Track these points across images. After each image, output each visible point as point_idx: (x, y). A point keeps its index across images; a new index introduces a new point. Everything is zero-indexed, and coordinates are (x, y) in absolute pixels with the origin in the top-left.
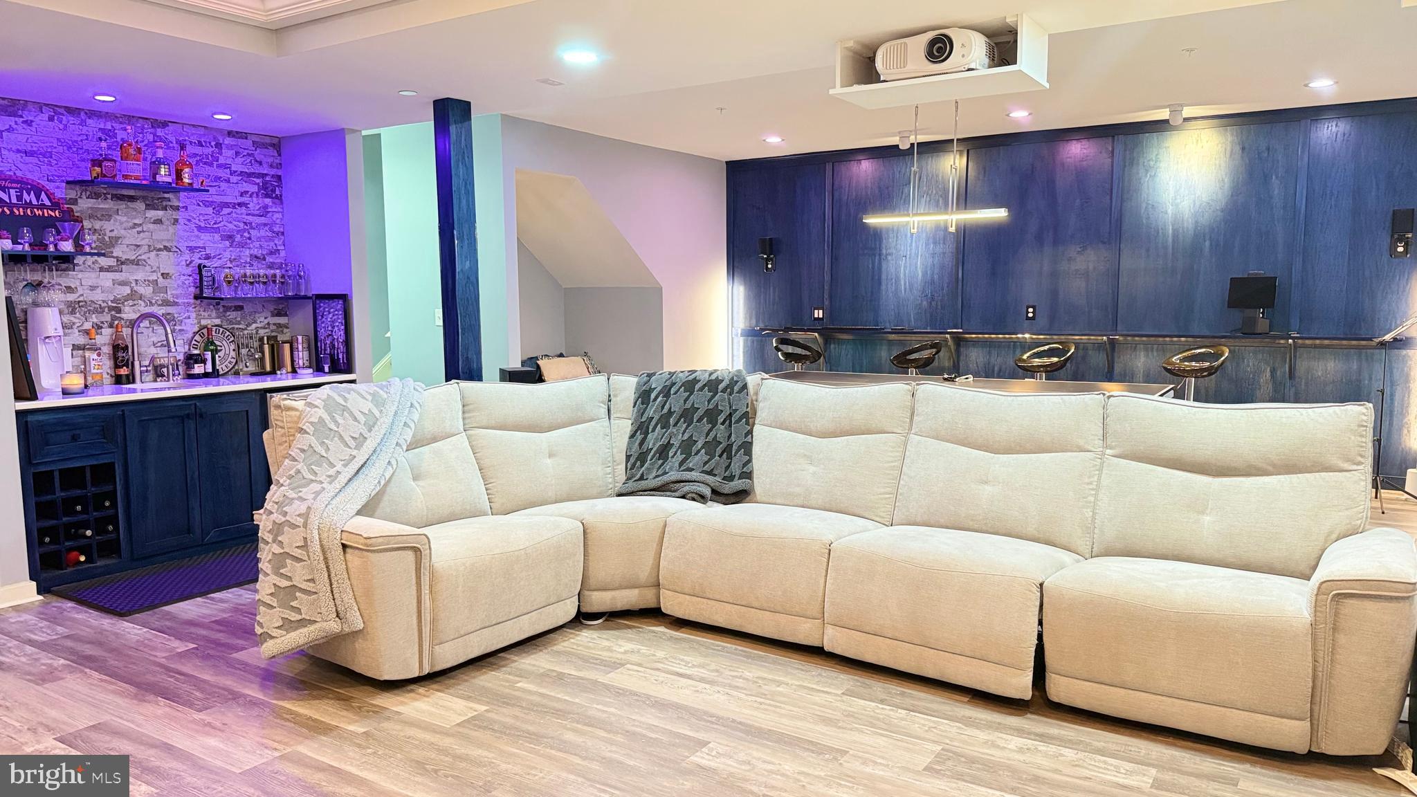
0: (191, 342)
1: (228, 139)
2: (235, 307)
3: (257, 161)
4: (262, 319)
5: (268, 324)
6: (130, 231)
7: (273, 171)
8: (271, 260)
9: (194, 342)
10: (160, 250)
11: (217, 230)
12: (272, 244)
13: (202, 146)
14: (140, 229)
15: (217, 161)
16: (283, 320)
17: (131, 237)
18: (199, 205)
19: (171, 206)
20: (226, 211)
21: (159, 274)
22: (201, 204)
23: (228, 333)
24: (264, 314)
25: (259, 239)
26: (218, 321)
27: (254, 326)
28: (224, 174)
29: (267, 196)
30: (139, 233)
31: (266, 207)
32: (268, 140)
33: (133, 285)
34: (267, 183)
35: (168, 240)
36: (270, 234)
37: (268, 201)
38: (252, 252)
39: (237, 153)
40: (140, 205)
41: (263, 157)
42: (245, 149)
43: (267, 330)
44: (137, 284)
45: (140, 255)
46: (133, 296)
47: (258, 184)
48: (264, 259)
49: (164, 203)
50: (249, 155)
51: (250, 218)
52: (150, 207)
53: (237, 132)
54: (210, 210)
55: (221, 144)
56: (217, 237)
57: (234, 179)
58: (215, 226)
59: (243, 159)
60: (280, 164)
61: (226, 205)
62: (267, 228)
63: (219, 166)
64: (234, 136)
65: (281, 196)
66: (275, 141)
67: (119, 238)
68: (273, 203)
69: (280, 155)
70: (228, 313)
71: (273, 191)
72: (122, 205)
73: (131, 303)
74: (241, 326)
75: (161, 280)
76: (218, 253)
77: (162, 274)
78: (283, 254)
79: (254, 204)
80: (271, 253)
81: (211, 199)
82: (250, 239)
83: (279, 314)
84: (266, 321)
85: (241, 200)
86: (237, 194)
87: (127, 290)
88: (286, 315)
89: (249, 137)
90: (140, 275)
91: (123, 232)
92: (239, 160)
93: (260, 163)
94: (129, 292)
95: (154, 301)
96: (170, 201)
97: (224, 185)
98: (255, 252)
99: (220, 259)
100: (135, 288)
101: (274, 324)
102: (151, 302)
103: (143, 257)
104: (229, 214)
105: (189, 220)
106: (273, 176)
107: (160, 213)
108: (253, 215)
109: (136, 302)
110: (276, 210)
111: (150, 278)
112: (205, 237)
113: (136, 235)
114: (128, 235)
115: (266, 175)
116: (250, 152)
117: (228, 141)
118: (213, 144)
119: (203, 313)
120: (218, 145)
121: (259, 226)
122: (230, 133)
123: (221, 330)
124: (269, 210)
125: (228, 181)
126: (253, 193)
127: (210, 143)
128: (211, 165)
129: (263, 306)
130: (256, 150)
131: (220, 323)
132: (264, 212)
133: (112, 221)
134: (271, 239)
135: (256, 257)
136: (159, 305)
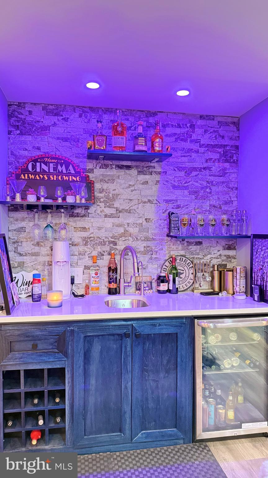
0: (162, 267)
1: (200, 121)
2: (196, 242)
3: (220, 136)
4: (216, 252)
5: (220, 255)
6: (126, 190)
7: (232, 143)
8: (226, 209)
9: (164, 267)
10: (145, 202)
11: (186, 188)
12: (227, 196)
13: (180, 127)
14: (133, 188)
15: (191, 137)
16: (231, 253)
17: (126, 194)
18: (175, 170)
19: (155, 172)
20: (194, 173)
21: (144, 219)
22: (176, 169)
23: (189, 261)
24: (218, 248)
25: (218, 193)
26: (182, 253)
27: (209, 256)
28: (195, 147)
29: (227, 161)
30: (133, 190)
31: (225, 169)
32: (230, 120)
33: (126, 226)
34: (227, 152)
35: (151, 196)
36: (226, 189)
37: (227, 165)
38: (211, 203)
39: (206, 131)
40: (134, 172)
41: (225, 132)
42: (212, 127)
43: (219, 260)
44: (128, 226)
45: (132, 206)
46: (125, 234)
47: (220, 153)
48: (220, 208)
49: (151, 170)
50: (214, 131)
51: (212, 178)
52: (140, 173)
53: (207, 116)
54: (182, 174)
55: (194, 125)
56: (186, 192)
57: (202, 150)
58: (185, 185)
59: (210, 135)
60: (238, 137)
61: (195, 169)
62: (224, 185)
63: (191, 141)
64: (204, 118)
65: (237, 161)
66: (236, 120)
67: (119, 195)
68: (231, 166)
69: (238, 130)
70: (190, 247)
71: (231, 157)
72: (122, 172)
73: (123, 238)
74: (199, 256)
75: (144, 223)
76: (186, 204)
77: (146, 219)
78: (235, 203)
79: (216, 167)
80: (226, 203)
81: (184, 166)
82: (210, 193)
83: (229, 248)
84: (219, 253)
85: (205, 165)
86: (204, 161)
87: (122, 230)
88: (234, 249)
89: (215, 119)
90: (131, 220)
91: (122, 191)
92: (207, 135)
93: (223, 137)
94: (123, 231)
95: (139, 238)
96: (154, 168)
97: (194, 155)
98: (213, 202)
99: (187, 208)
100: (127, 229)
101: (225, 256)
102: (137, 238)
103: (134, 207)
104: (196, 176)
105: (167, 181)
106: (232, 146)
107: (147, 177)
108: (215, 176)
109: (127, 238)
110: (232, 171)
111: (138, 222)
112: (178, 192)
113: (130, 193)
114: (125, 193)
115: (227, 145)
116: (216, 129)
117: (200, 122)
118: (188, 125)
119: (172, 247)
120: (193, 126)
121: (218, 184)
122: (201, 117)
123: (184, 259)
124: (227, 171)
125: (197, 152)
126: (215, 160)
127: (186, 125)
128: (185, 140)
129: (217, 242)
130: (220, 128)
131: (184, 254)
132: (223, 173)
133: (115, 183)
134: (227, 193)
135: (214, 206)
136: (142, 241)
